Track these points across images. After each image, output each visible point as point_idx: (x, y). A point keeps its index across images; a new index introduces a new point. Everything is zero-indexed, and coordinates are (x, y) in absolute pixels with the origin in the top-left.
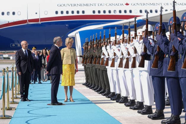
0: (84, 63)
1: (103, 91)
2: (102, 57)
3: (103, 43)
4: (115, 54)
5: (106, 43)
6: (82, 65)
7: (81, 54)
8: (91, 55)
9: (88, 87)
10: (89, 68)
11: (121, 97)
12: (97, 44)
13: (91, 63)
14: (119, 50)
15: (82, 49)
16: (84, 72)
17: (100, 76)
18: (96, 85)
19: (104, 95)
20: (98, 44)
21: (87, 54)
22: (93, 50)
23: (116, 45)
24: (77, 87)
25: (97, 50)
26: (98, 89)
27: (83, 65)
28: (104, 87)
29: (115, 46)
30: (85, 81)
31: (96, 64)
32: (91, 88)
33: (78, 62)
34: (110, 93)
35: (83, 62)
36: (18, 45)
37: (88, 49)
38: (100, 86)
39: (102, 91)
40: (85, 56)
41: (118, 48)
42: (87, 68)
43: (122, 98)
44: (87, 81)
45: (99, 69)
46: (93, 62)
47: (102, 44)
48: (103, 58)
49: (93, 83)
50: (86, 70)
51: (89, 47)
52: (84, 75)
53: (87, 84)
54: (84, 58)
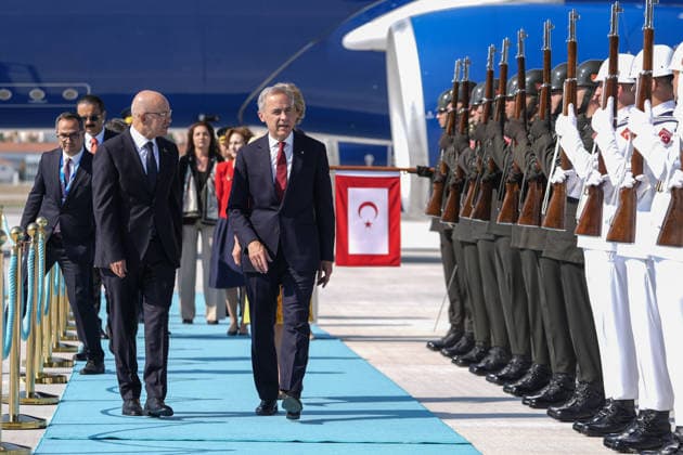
0: (439, 214)
1: (557, 393)
2: (552, 180)
3: (559, 91)
4: (638, 163)
5: (580, 93)
6: (429, 224)
7: (421, 155)
8: (488, 166)
9: (466, 363)
10: (475, 244)
11: (673, 429)
12: (523, 96)
13: (485, 213)
14: (666, 139)
15: (432, 125)
16: (438, 271)
17: (543, 299)
18: (517, 349)
19: (564, 418)
20: (528, 100)
21: (459, 160)
22: (503, 134)
23: (647, 104)
24: (394, 361)
25: (521, 134)
26: (528, 378)
27: (433, 229)
28: (561, 369)
29: (642, 108)
30: (442, 328)
31: (515, 220)
32: (481, 372)
33: (402, 209)
34: (604, 401)
35: (434, 209)
36: (31, 94)
37: (466, 124)
38: (536, 357)
39: (551, 388)
40: (447, 169)
41: (659, 128)
42: (457, 247)
43: (677, 438)
44: (457, 329)
45: (537, 254)
46: (499, 208)
47: (555, 99)
48: (560, 187)
49: (495, 340)
50: (451, 255)
51: (477, 116)
52: (443, 289)
53: (457, 347)
54: (444, 180)
